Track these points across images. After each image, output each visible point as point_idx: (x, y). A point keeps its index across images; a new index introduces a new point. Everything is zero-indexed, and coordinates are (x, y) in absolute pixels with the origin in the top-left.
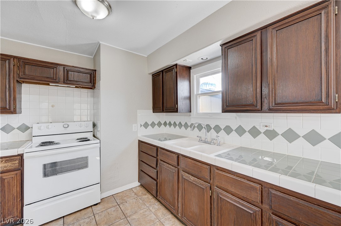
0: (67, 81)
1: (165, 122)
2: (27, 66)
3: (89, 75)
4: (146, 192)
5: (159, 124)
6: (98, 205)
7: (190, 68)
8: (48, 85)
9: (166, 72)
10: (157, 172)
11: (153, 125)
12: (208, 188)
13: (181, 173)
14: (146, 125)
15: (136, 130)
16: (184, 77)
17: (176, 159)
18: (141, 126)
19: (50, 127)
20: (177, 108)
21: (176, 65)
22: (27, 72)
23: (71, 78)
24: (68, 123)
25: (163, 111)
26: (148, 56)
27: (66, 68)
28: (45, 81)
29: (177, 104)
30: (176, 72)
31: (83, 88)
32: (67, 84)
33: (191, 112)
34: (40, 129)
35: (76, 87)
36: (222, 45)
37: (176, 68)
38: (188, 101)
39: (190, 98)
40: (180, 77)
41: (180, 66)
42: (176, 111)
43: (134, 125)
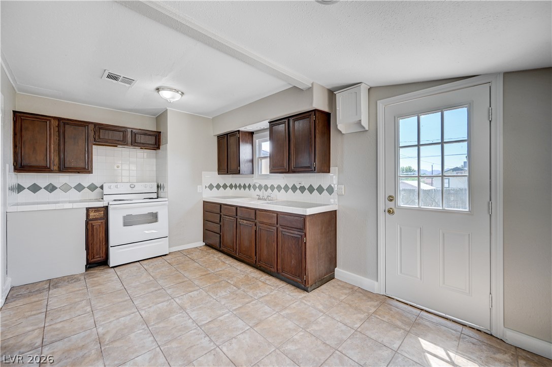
0: (135, 143)
1: (231, 184)
2: (101, 131)
3: (154, 137)
4: (210, 248)
5: (225, 186)
6: (167, 256)
7: (252, 133)
8: (116, 146)
9: (231, 136)
10: (221, 226)
11: (218, 187)
12: (254, 225)
13: (239, 220)
14: (211, 187)
15: (201, 191)
16: (246, 142)
17: (235, 210)
18: (206, 187)
19: (118, 186)
20: (240, 170)
21: (239, 131)
22: (101, 137)
23: (138, 140)
24: (134, 184)
25: (227, 173)
26: (213, 118)
27: (134, 131)
28: (114, 143)
29: (239, 166)
30: (239, 138)
31: (145, 149)
32: (134, 146)
33: (253, 174)
34: (110, 188)
35: (141, 148)
36: (270, 122)
37: (239, 133)
38: (251, 164)
39: (252, 161)
40: (242, 141)
41: (242, 132)
42: (238, 172)
43: (199, 186)
